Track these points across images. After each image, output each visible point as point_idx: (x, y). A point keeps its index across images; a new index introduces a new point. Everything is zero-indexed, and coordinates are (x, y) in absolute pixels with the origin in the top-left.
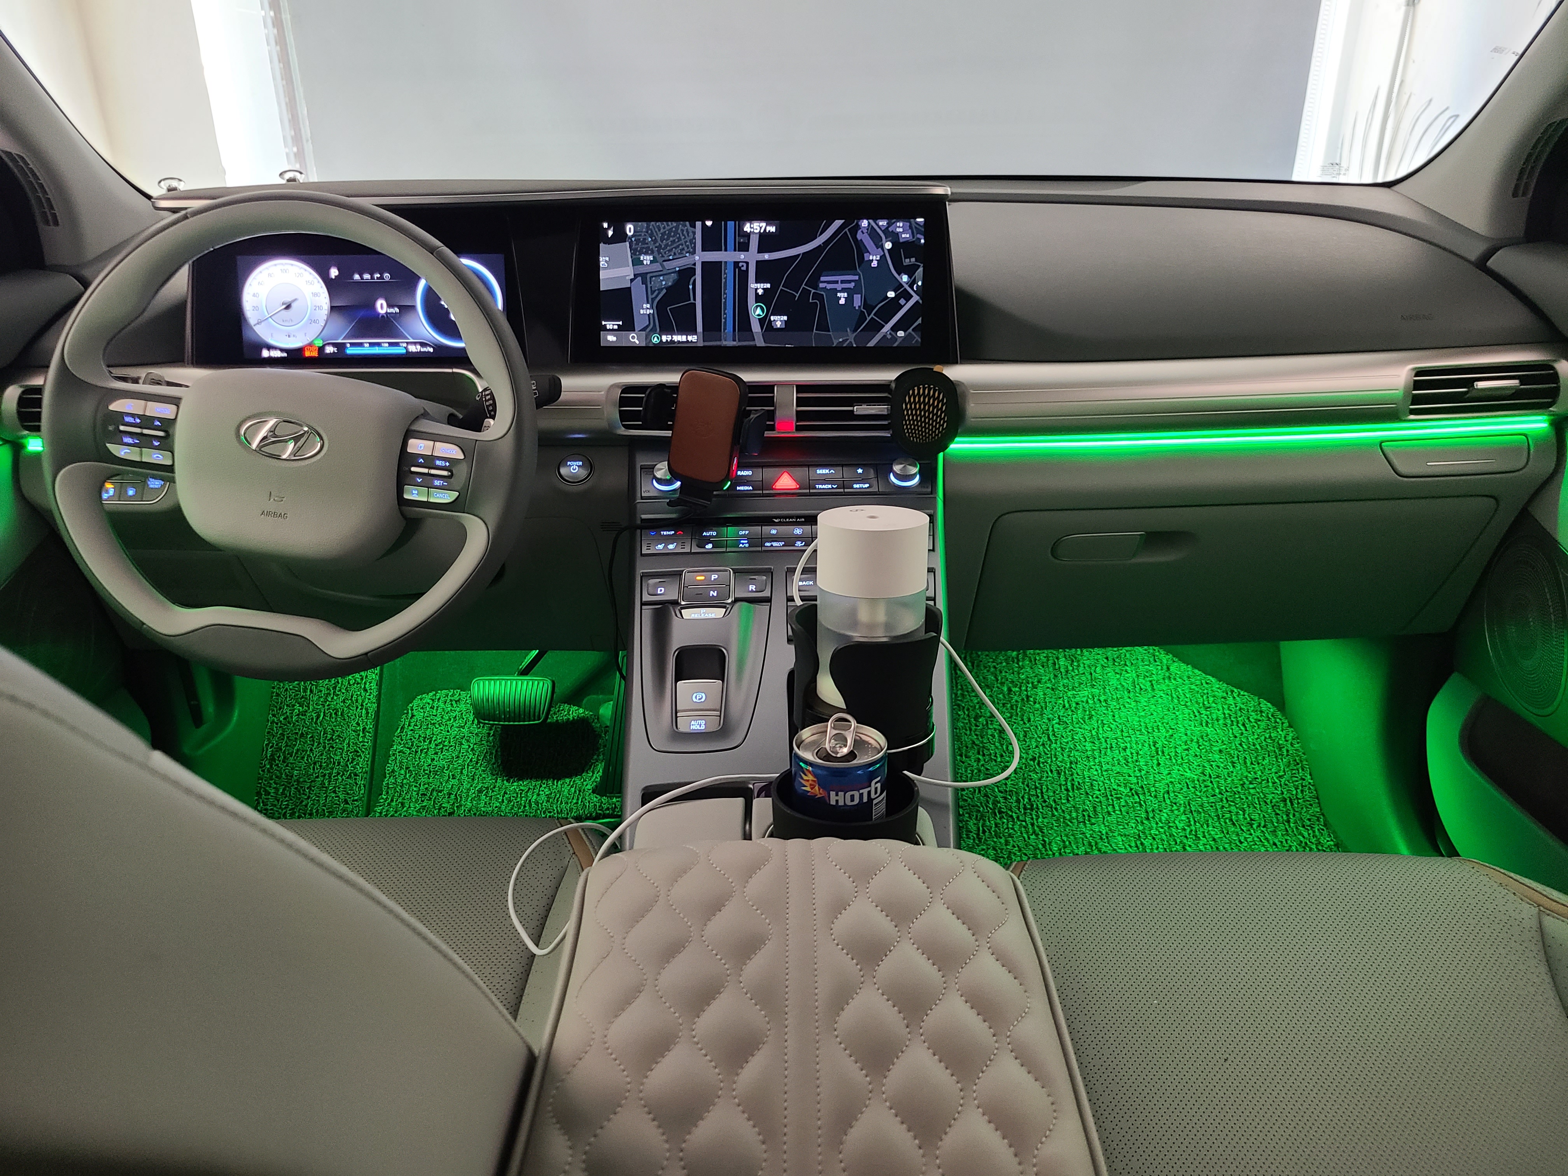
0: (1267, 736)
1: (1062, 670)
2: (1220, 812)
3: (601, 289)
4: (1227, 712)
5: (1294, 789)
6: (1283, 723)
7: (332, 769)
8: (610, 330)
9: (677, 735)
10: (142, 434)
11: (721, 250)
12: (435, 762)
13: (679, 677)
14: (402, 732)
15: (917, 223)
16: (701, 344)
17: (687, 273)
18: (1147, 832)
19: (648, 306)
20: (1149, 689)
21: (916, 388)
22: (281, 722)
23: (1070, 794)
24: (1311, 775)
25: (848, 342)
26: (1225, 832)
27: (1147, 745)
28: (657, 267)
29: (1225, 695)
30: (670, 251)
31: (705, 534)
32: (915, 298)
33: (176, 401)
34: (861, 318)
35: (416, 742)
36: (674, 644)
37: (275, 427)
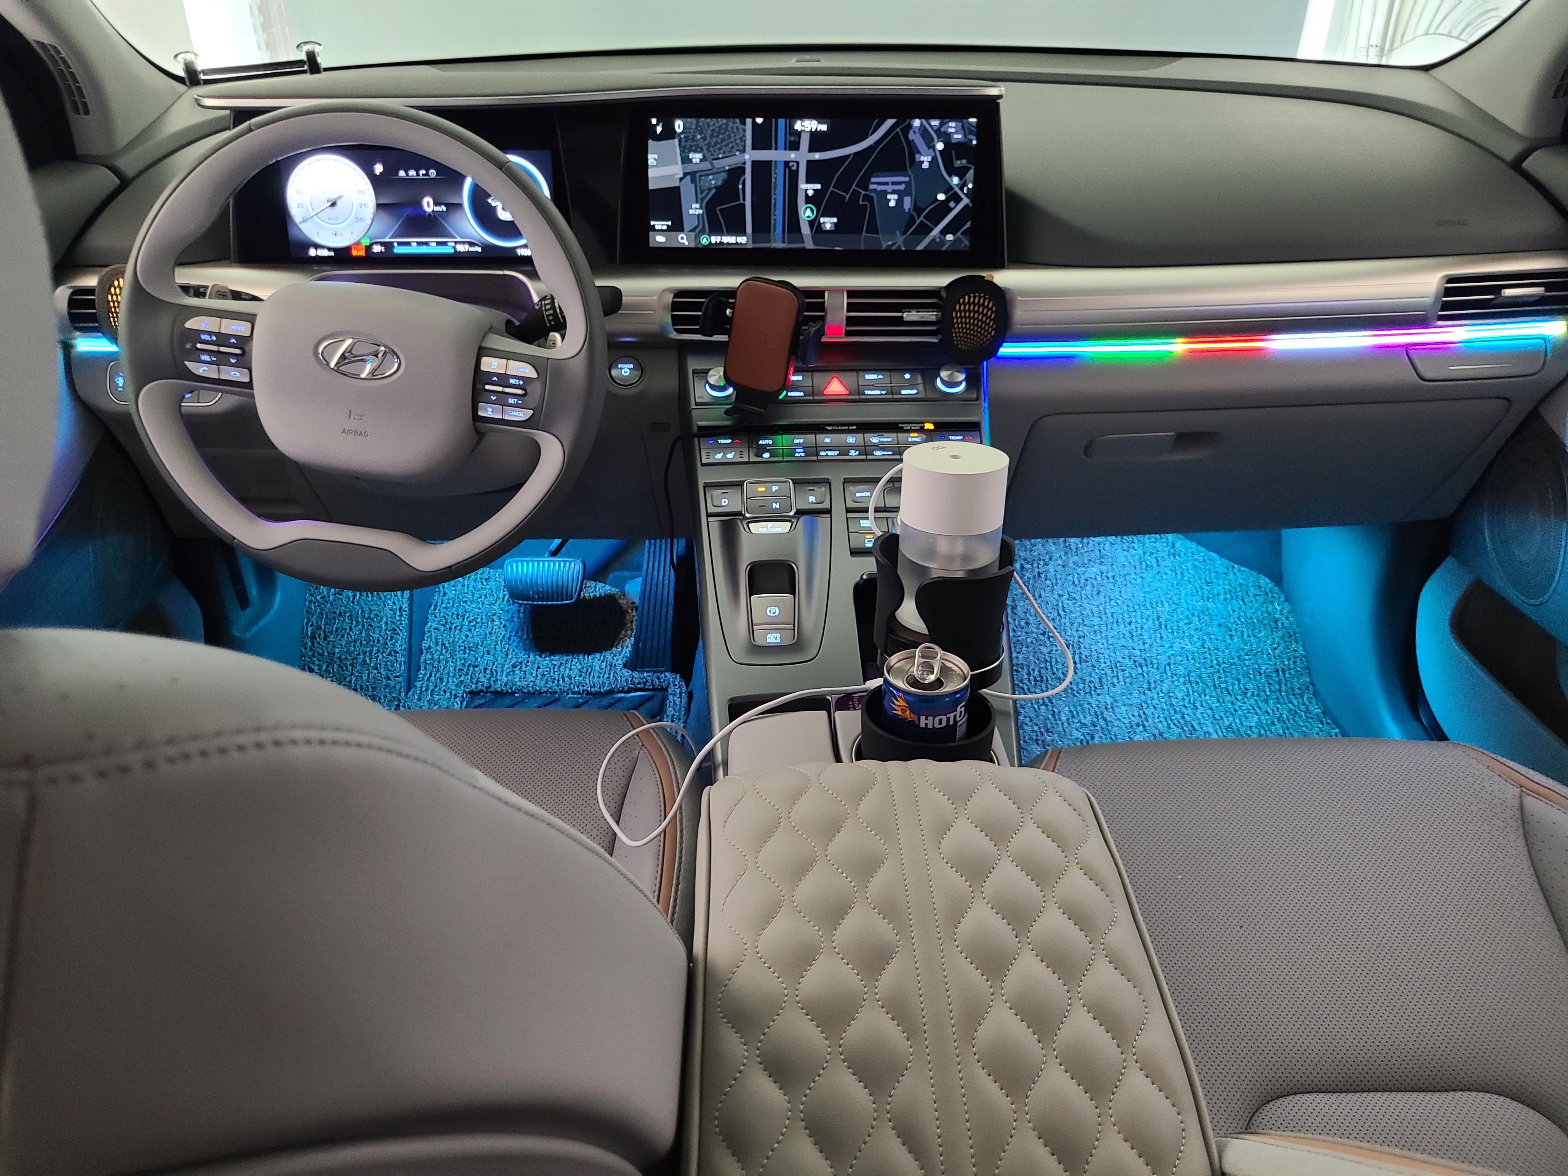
0: (1264, 610)
1: (1073, 547)
2: (1217, 683)
3: (651, 187)
4: (1227, 587)
5: (1285, 660)
7: (372, 646)
8: (659, 230)
9: (756, 649)
10: (219, 352)
11: (771, 149)
12: (469, 638)
13: (752, 591)
14: (435, 609)
15: (969, 124)
16: (750, 246)
17: (737, 172)
18: (1149, 702)
19: (698, 206)
20: (1154, 564)
21: (967, 297)
22: (318, 601)
24: (1303, 646)
25: (897, 245)
26: (1221, 700)
27: (1151, 619)
28: (706, 165)
29: (1226, 571)
30: (720, 149)
31: (761, 442)
32: (965, 201)
33: (250, 318)
34: (912, 220)
35: (449, 619)
36: (746, 559)
37: (352, 346)
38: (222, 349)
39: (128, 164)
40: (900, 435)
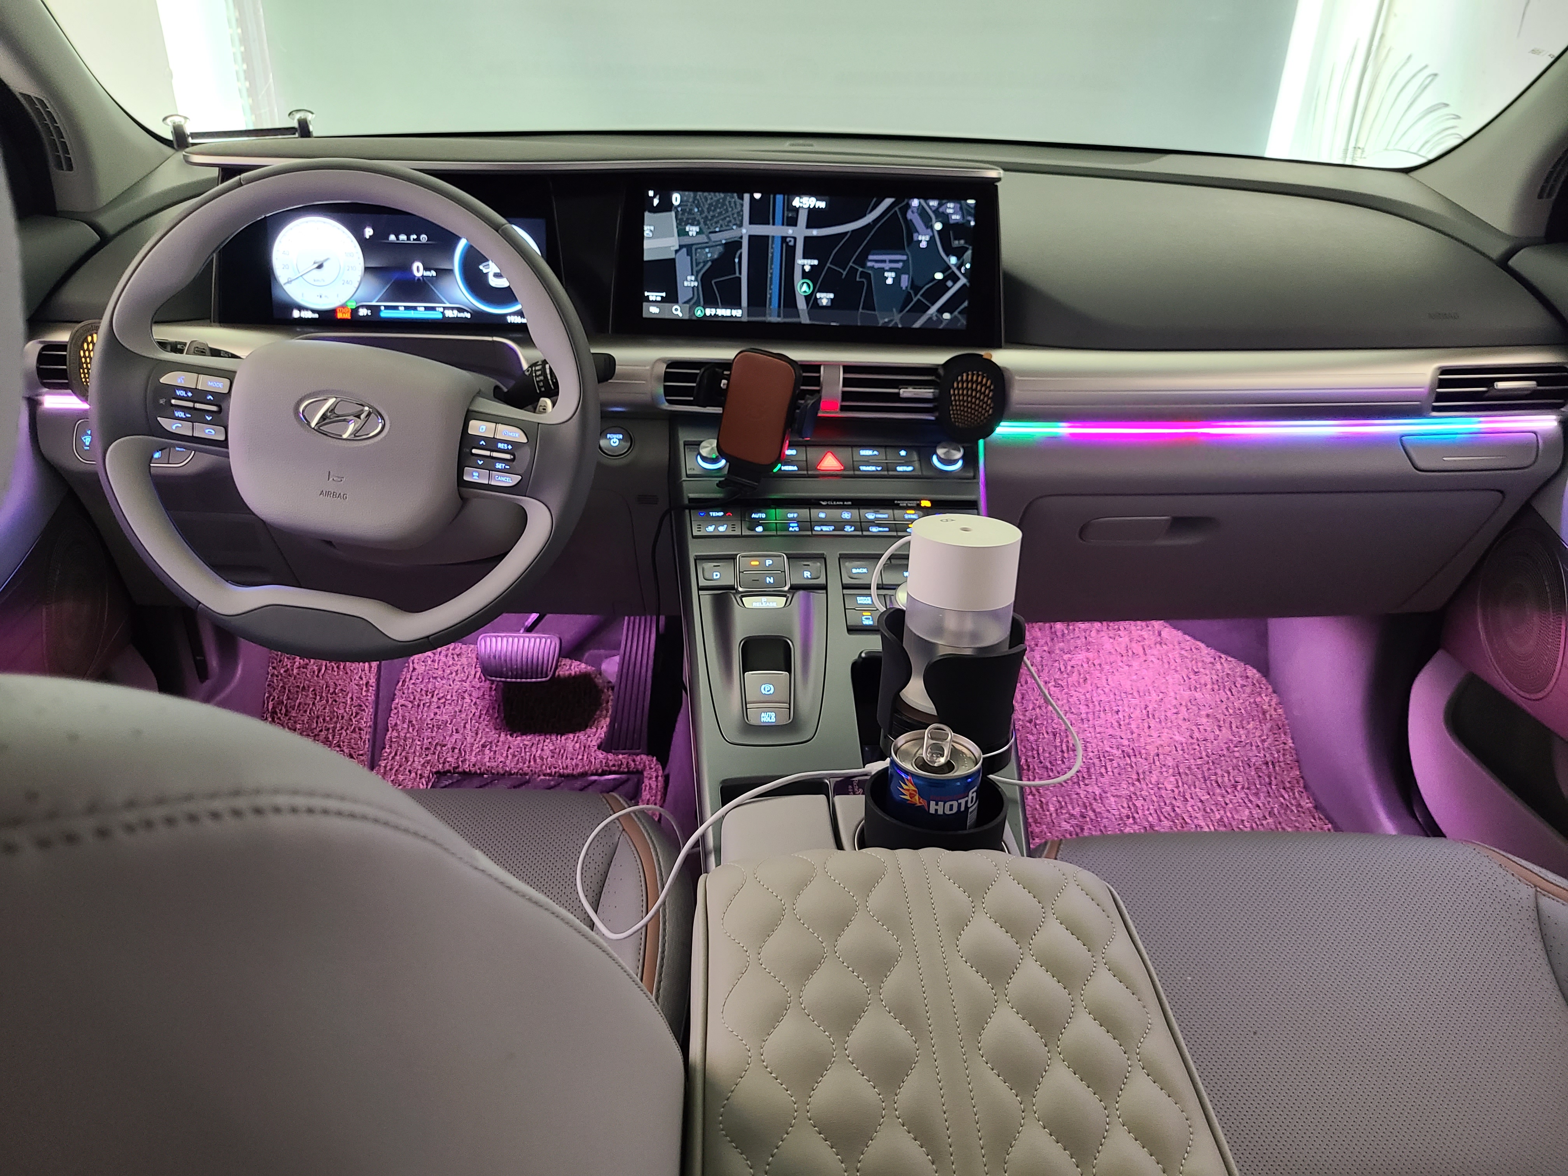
0: (1252, 700)
1: (1059, 634)
2: (1206, 774)
3: (646, 258)
4: (1214, 677)
5: (1275, 752)
6: (1267, 689)
7: (336, 723)
8: (653, 301)
9: (750, 728)
10: (194, 409)
11: (768, 224)
12: (438, 717)
13: (746, 668)
14: (403, 685)
15: (968, 205)
16: (745, 319)
17: (733, 246)
18: (1138, 793)
19: (693, 278)
20: (1141, 652)
21: (965, 375)
22: (281, 674)
23: (1066, 755)
24: (1292, 739)
25: (893, 323)
26: (1211, 793)
27: (1138, 709)
28: (703, 238)
29: (1212, 660)
30: (717, 223)
31: (753, 516)
33: (230, 375)
34: (909, 299)
35: (418, 696)
36: (740, 633)
37: (335, 405)
38: (198, 406)
39: (109, 222)
40: (896, 512)
